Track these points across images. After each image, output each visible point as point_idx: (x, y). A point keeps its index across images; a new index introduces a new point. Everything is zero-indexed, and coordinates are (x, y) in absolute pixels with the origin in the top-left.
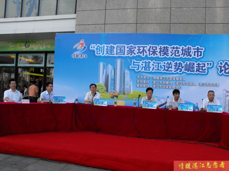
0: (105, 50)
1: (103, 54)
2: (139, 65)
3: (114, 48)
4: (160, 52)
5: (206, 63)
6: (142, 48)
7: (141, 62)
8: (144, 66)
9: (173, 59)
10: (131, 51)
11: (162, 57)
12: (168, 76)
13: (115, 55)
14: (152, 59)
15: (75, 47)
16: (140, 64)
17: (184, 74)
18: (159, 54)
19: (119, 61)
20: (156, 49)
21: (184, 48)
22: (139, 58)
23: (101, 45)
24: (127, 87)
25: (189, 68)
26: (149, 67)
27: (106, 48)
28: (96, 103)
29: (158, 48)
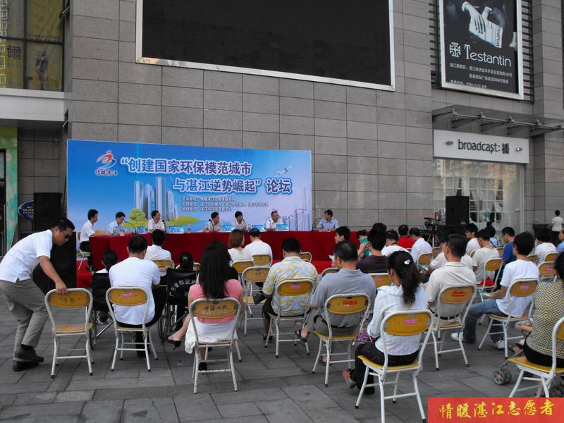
0: (141, 165)
1: (139, 171)
2: (183, 185)
3: (152, 163)
4: (206, 169)
5: (255, 181)
6: (186, 164)
7: (186, 181)
8: (190, 185)
9: (221, 177)
10: (174, 167)
11: (209, 174)
12: (216, 197)
13: (154, 172)
14: (198, 177)
15: (99, 160)
16: (185, 183)
17: (233, 194)
18: (205, 171)
19: (159, 180)
20: (202, 165)
21: (232, 164)
22: (184, 176)
23: (136, 158)
24: (171, 211)
25: (238, 187)
26: (196, 187)
27: (142, 163)
28: (172, 231)
29: (204, 164)
